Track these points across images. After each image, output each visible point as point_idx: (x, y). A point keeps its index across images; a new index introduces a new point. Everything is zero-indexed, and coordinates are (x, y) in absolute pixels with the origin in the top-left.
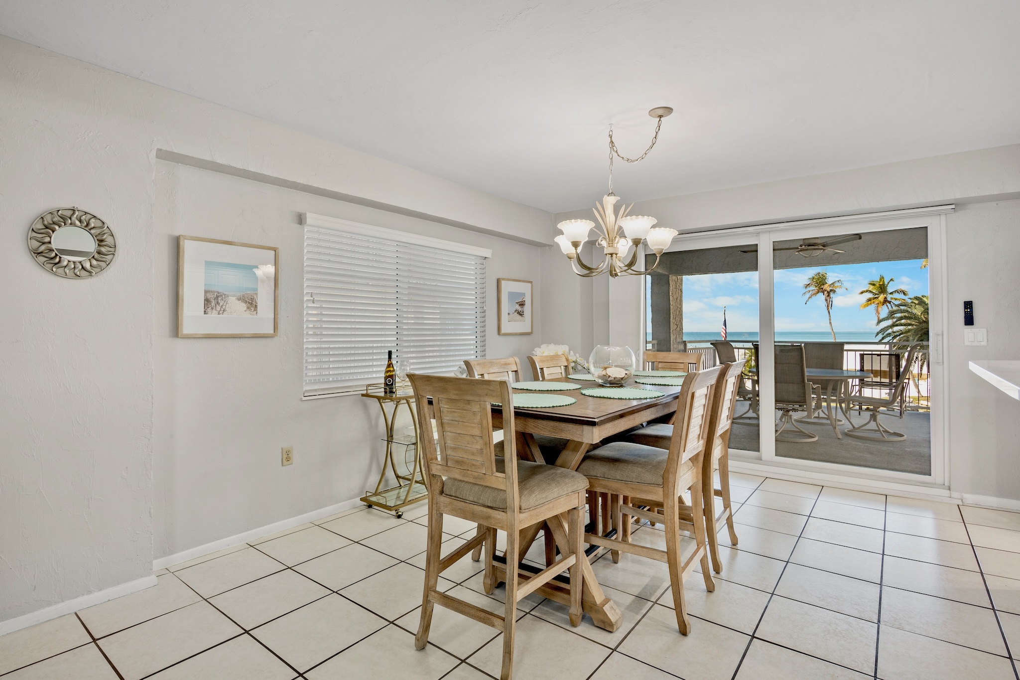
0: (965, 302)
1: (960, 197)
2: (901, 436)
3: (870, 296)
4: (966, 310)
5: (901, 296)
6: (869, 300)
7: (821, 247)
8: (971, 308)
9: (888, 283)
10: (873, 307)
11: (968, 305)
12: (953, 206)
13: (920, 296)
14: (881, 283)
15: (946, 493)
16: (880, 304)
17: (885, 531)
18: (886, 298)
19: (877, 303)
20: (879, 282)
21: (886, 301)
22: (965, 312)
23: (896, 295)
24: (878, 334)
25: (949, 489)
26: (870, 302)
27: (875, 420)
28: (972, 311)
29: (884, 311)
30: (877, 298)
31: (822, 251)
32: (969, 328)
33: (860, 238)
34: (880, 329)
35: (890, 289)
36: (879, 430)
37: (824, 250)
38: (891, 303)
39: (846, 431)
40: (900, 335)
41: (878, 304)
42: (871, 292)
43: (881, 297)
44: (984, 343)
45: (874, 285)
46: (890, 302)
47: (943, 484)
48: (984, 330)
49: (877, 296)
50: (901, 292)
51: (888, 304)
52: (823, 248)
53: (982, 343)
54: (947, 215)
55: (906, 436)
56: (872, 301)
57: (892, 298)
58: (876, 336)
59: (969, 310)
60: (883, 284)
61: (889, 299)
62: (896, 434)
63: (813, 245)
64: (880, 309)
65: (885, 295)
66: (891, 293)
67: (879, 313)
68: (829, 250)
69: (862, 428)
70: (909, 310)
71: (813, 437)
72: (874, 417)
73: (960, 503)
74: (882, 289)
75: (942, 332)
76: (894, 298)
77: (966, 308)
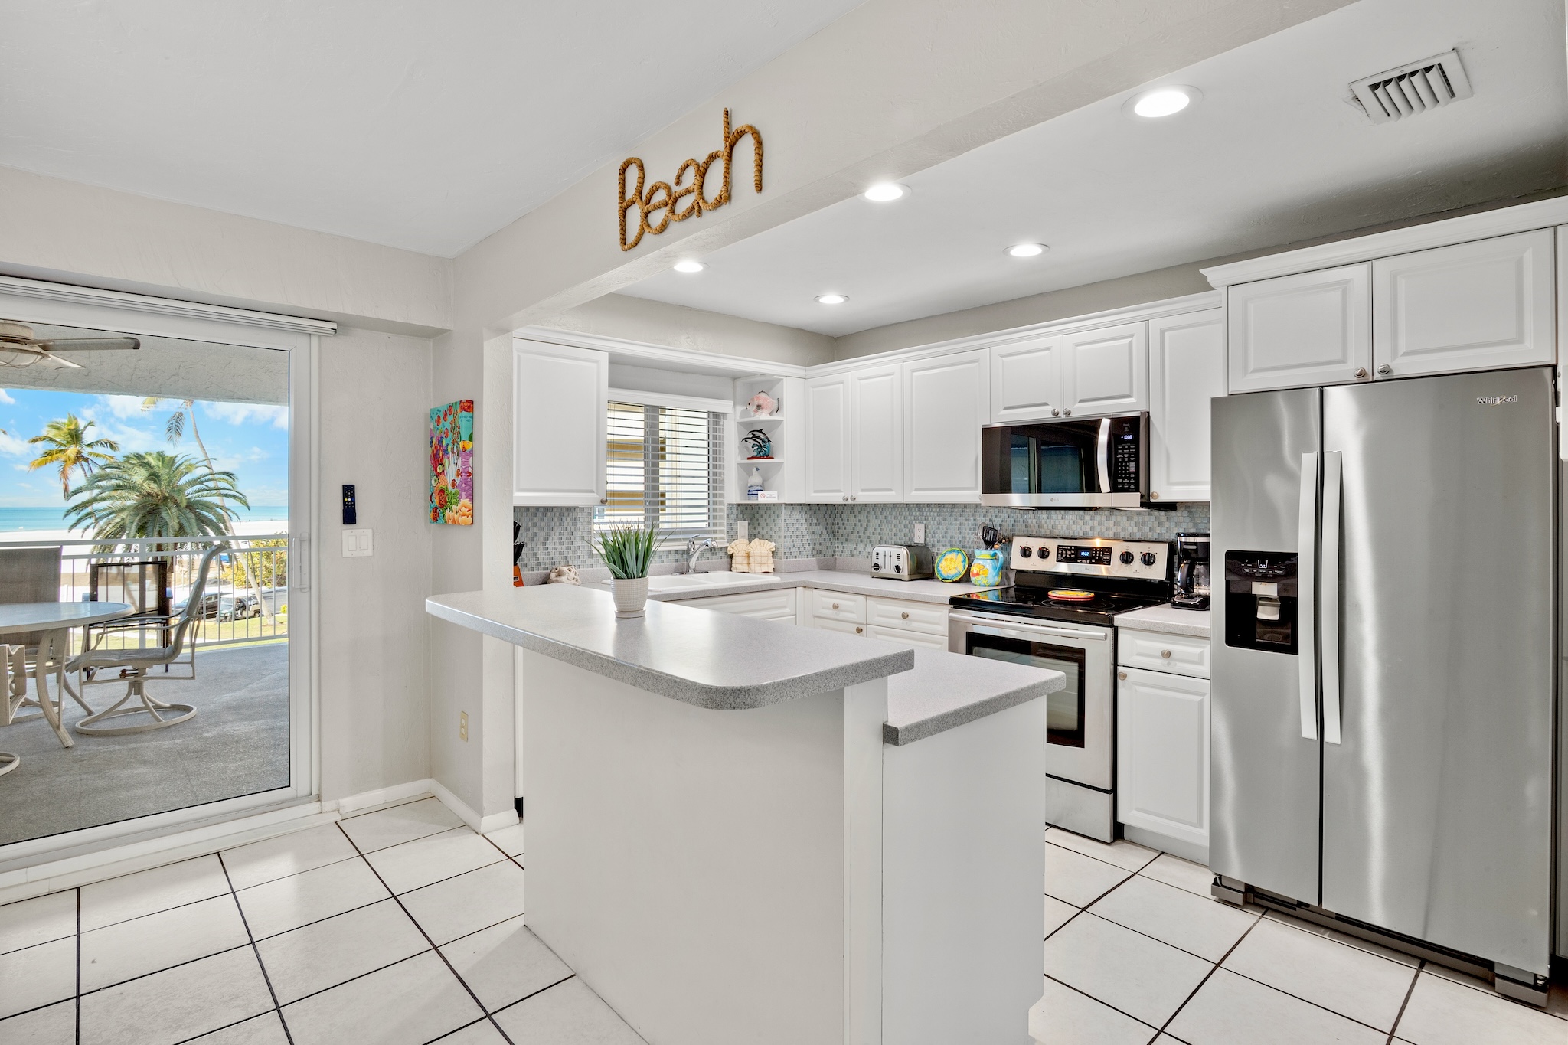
0: (344, 486)
1: (351, 313)
2: (187, 709)
3: (54, 447)
4: (346, 500)
5: (107, 451)
6: (49, 454)
7: (38, 349)
8: (353, 497)
9: (85, 428)
10: (55, 466)
11: (349, 491)
12: (334, 326)
13: (144, 454)
14: (72, 427)
15: (314, 807)
16: (69, 462)
17: (253, 943)
18: (79, 452)
19: (63, 460)
20: (68, 426)
21: (79, 457)
22: (344, 502)
23: (99, 449)
24: (69, 512)
25: (319, 799)
26: (49, 457)
27: (139, 692)
28: (353, 501)
29: (78, 476)
30: (65, 451)
31: (40, 357)
32: (349, 529)
33: (137, 346)
34: (73, 506)
35: (89, 436)
36: (146, 707)
37: (44, 356)
38: (90, 462)
39: (78, 725)
40: (109, 515)
41: (66, 461)
42: (51, 440)
43: (72, 451)
44: (369, 553)
45: (58, 429)
46: (86, 460)
47: (309, 793)
48: (369, 532)
49: (63, 448)
50: (106, 444)
51: (83, 462)
52: (43, 352)
53: (365, 552)
54: (322, 338)
55: (195, 709)
56: (55, 456)
57: (90, 453)
58: (66, 516)
59: (350, 500)
60: (76, 430)
61: (85, 455)
62: (176, 708)
63: (17, 342)
64: (68, 470)
65: (79, 448)
66: (88, 445)
67: (66, 478)
68: (54, 359)
69: (116, 710)
70: (126, 476)
71: (10, 762)
72: (136, 687)
73: (338, 818)
74: (75, 436)
75: (310, 535)
76: (95, 454)
77: (345, 496)
